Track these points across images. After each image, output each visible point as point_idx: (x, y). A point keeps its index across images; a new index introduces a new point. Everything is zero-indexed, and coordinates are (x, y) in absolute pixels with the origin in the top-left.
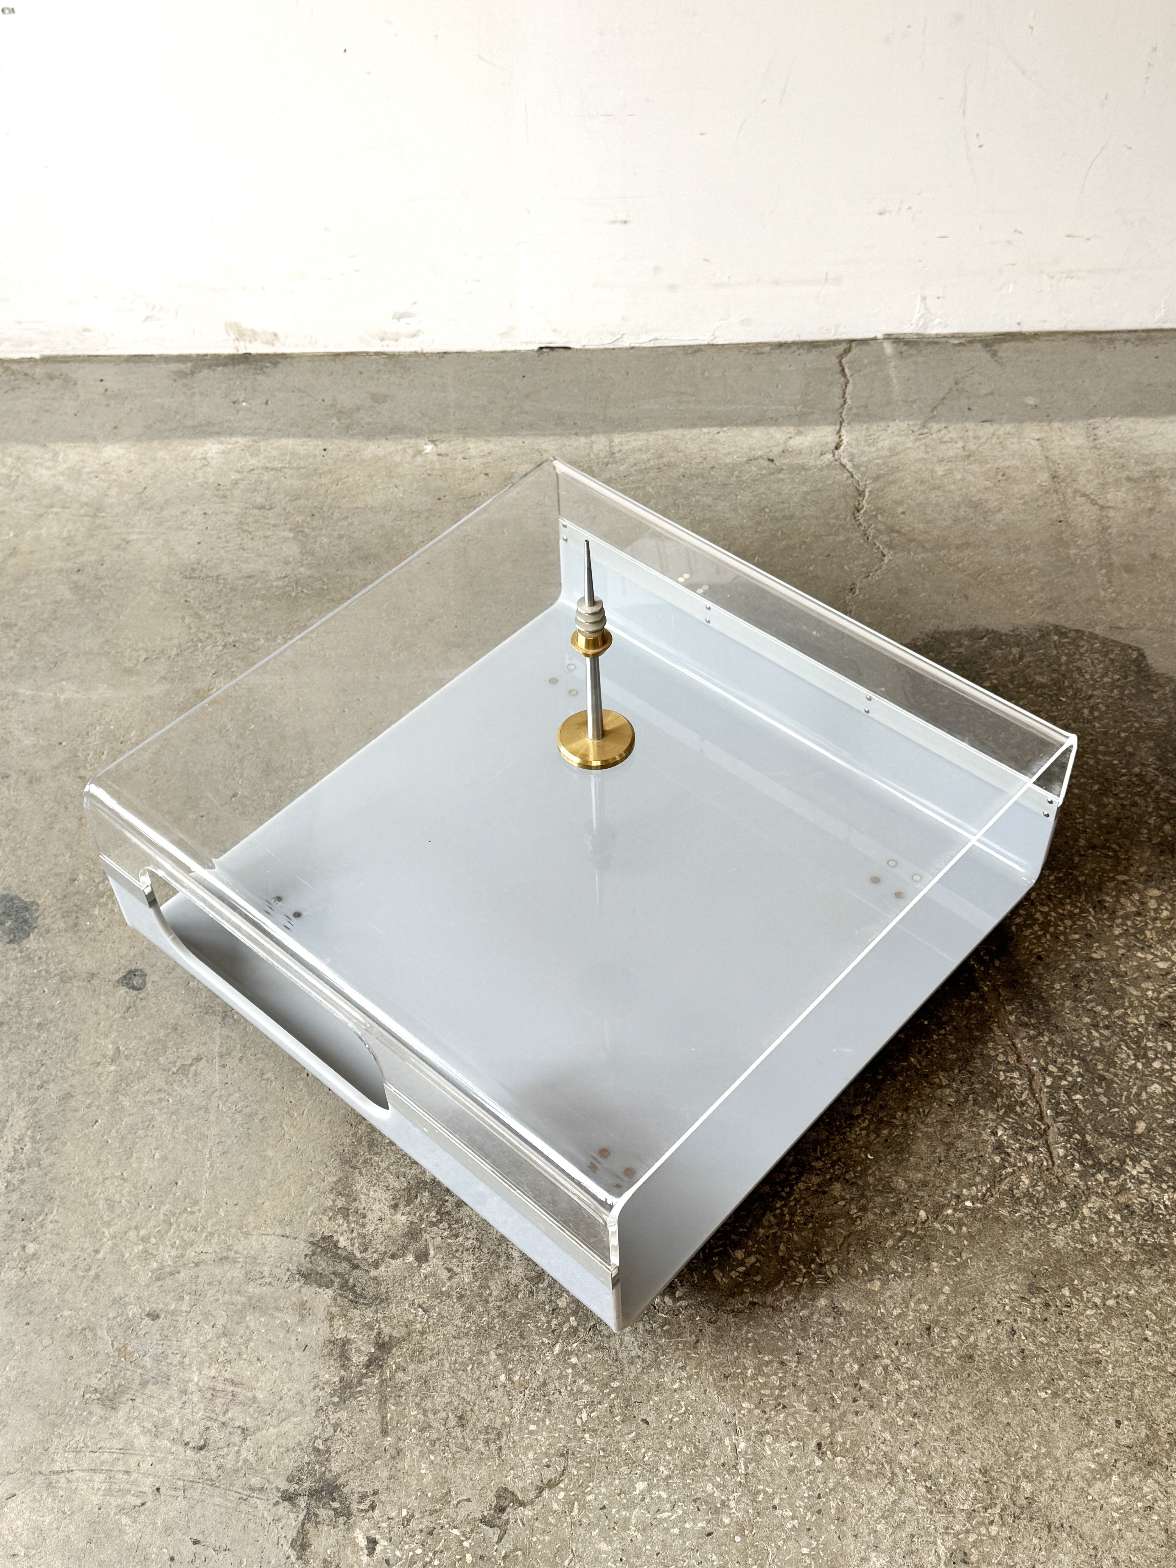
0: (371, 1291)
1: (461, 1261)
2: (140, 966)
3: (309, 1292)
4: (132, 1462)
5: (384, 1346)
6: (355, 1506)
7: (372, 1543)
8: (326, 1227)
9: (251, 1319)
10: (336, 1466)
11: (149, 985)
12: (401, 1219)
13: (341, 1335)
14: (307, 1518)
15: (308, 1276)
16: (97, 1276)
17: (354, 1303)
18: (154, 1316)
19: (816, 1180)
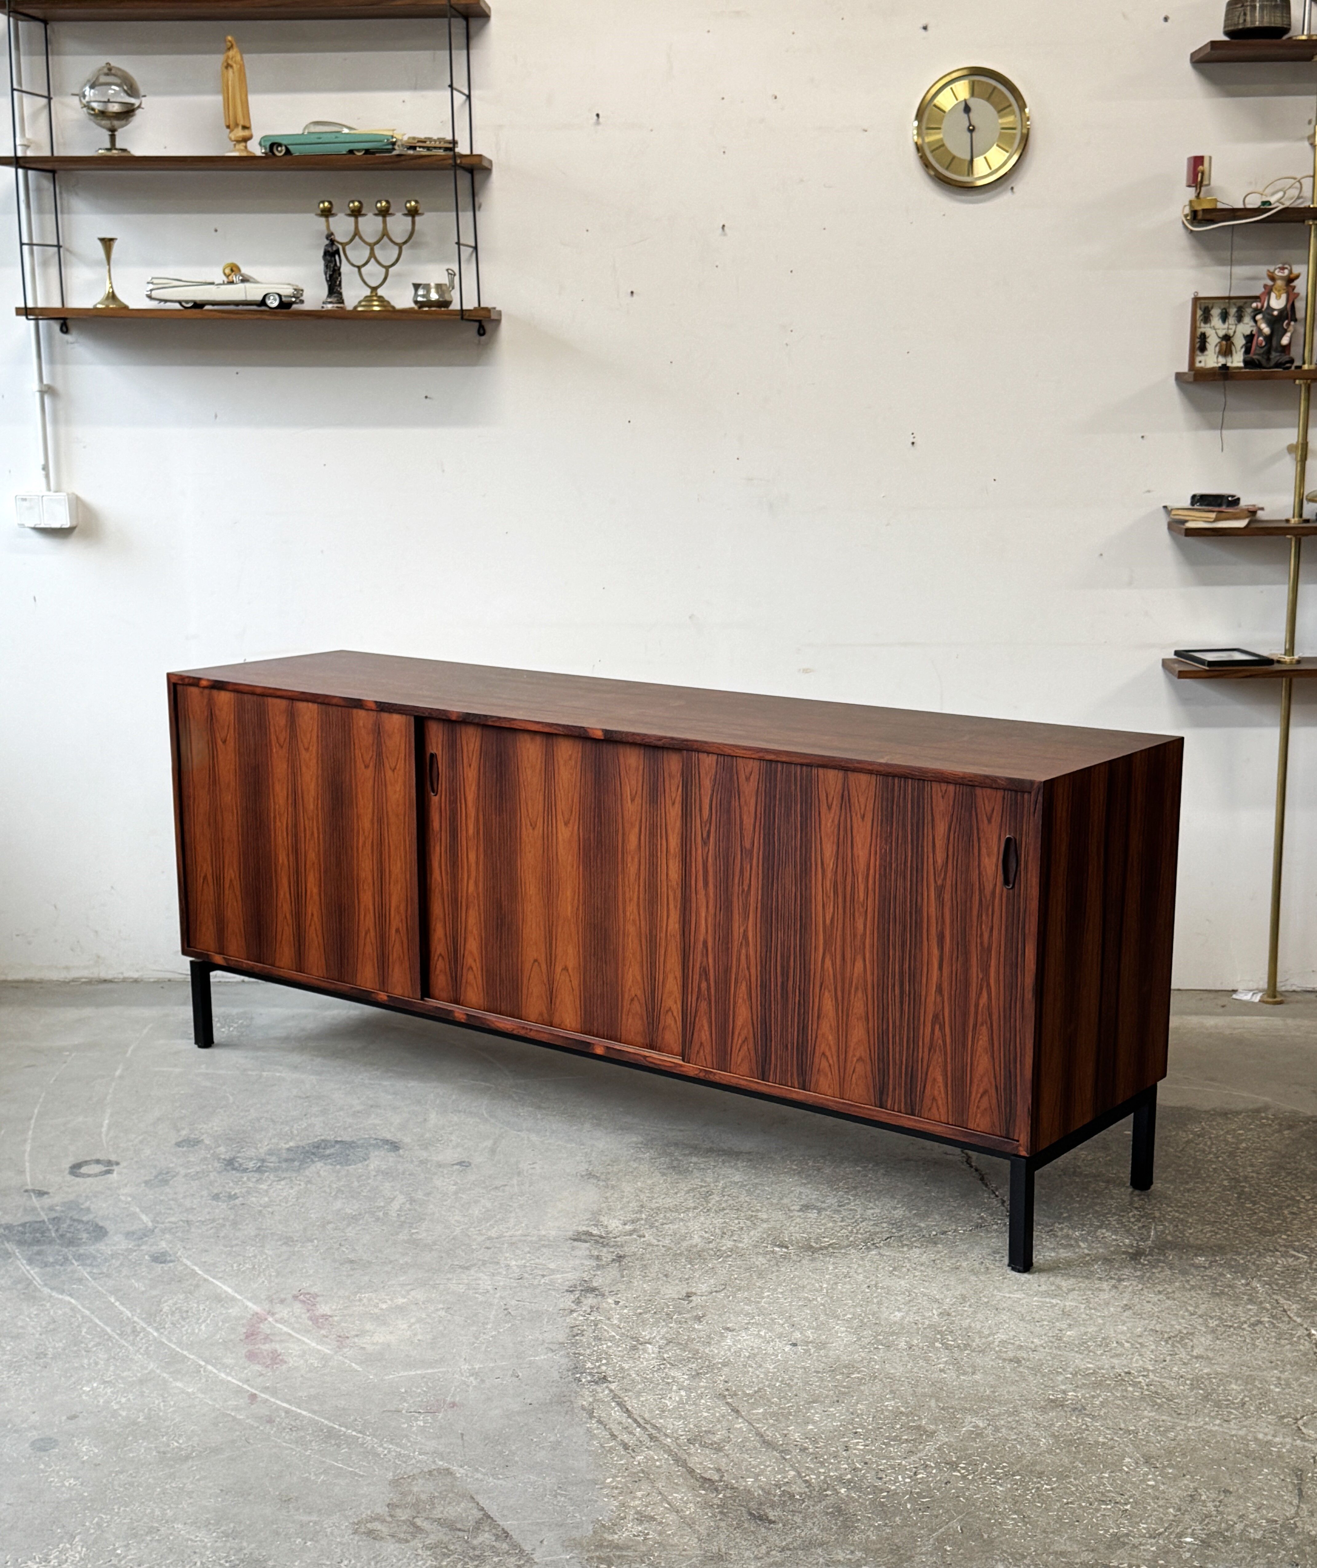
0: (612, 1244)
1: (664, 1238)
2: (467, 1160)
3: (576, 1243)
4: (480, 1282)
5: (620, 1258)
6: (607, 1294)
7: (617, 1303)
8: (585, 1228)
9: (544, 1250)
10: (595, 1284)
11: (473, 1166)
12: (628, 1227)
13: (596, 1253)
14: (581, 1295)
15: (575, 1240)
16: (453, 1239)
17: (604, 1246)
18: (488, 1248)
19: (872, 1223)
